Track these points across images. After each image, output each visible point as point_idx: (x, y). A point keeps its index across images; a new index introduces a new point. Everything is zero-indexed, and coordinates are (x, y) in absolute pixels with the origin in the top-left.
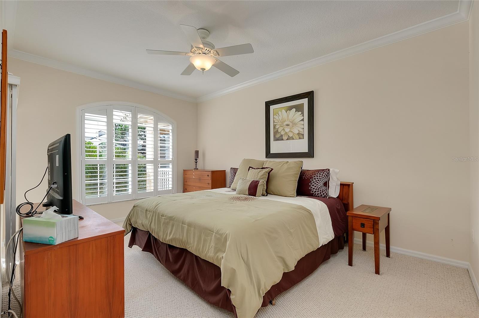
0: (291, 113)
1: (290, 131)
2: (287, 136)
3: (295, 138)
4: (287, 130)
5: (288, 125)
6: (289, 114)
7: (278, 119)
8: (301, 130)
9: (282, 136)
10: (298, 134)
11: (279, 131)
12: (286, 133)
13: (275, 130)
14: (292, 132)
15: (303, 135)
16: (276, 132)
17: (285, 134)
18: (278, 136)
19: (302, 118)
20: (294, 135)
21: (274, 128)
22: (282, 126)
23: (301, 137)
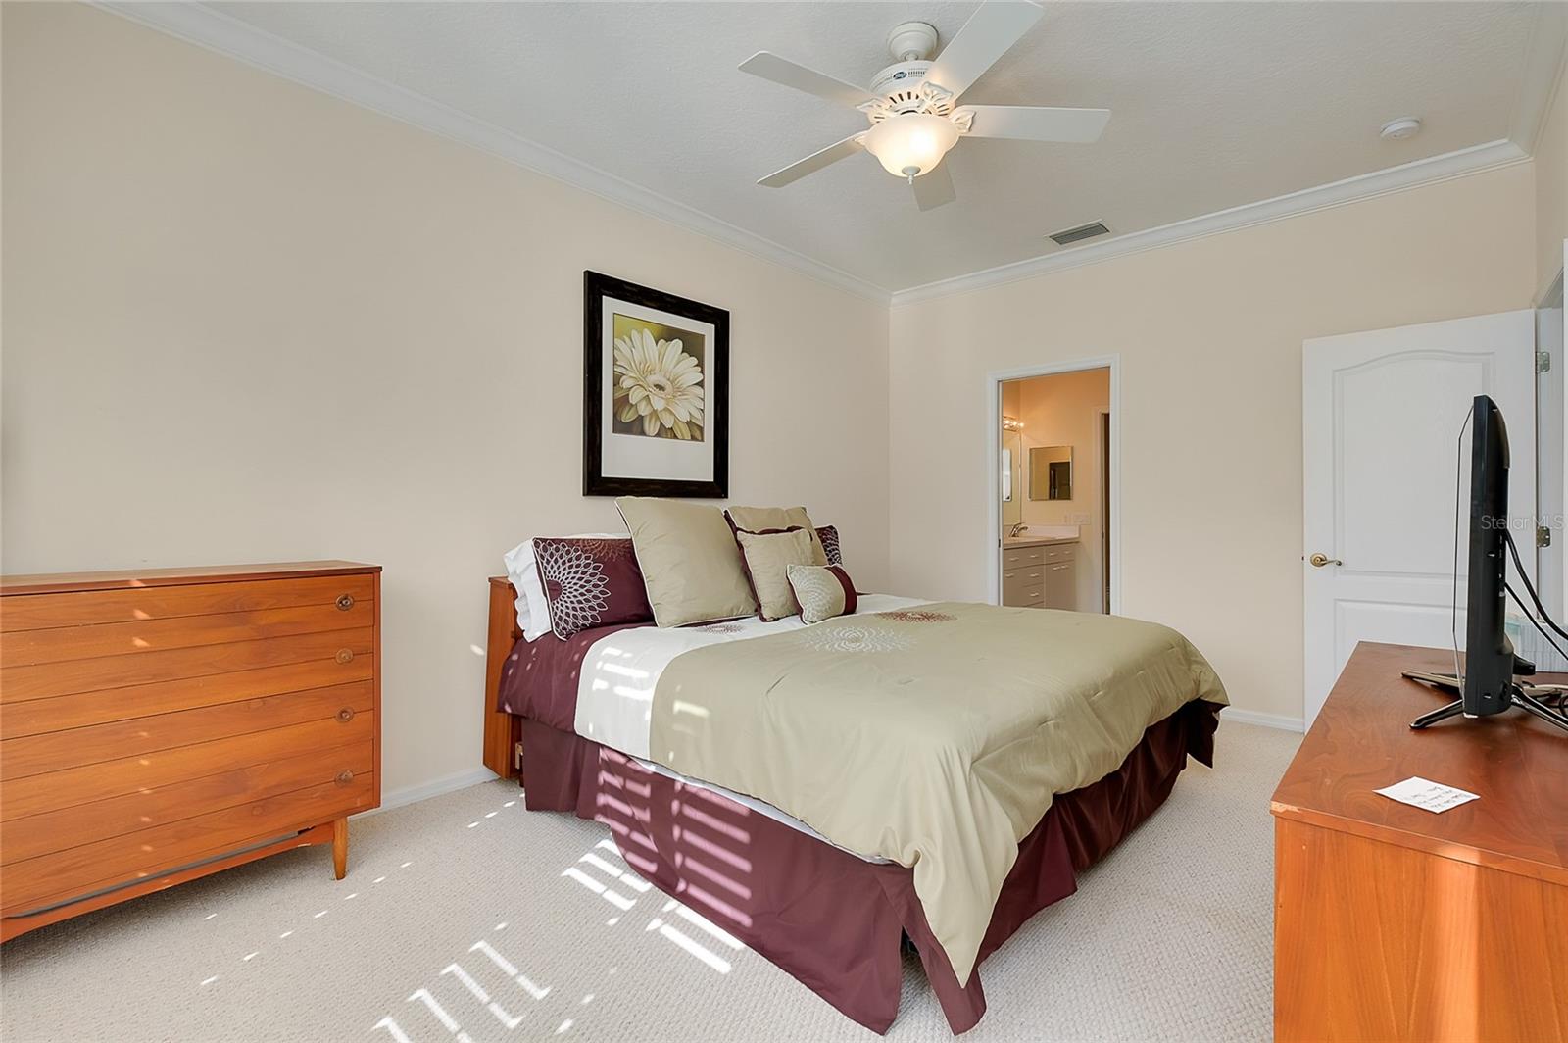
0: (669, 348)
1: (667, 409)
2: (659, 424)
3: (679, 435)
4: (658, 404)
5: (660, 388)
6: (663, 351)
7: (629, 355)
8: (697, 414)
9: (641, 418)
10: (689, 423)
11: (633, 400)
12: (654, 412)
13: (620, 394)
14: (671, 412)
15: (701, 429)
16: (621, 403)
17: (651, 414)
18: (627, 417)
19: (699, 377)
20: (678, 425)
21: (614, 385)
22: (641, 383)
23: (697, 434)
